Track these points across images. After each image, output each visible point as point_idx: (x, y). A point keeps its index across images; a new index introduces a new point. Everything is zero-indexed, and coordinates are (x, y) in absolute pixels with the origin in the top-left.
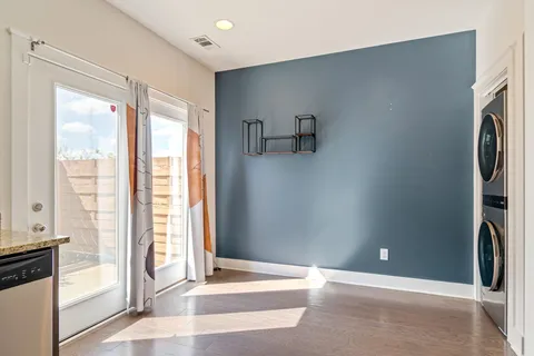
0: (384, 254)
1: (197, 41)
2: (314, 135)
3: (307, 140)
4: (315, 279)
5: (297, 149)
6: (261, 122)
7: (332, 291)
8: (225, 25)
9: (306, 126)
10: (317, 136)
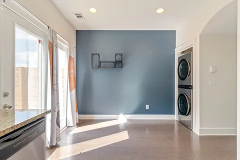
0: (147, 107)
1: (76, 15)
2: (121, 62)
3: (118, 64)
4: (122, 119)
5: (115, 67)
6: (99, 55)
7: (129, 123)
8: (93, 10)
9: (119, 58)
10: (123, 62)
